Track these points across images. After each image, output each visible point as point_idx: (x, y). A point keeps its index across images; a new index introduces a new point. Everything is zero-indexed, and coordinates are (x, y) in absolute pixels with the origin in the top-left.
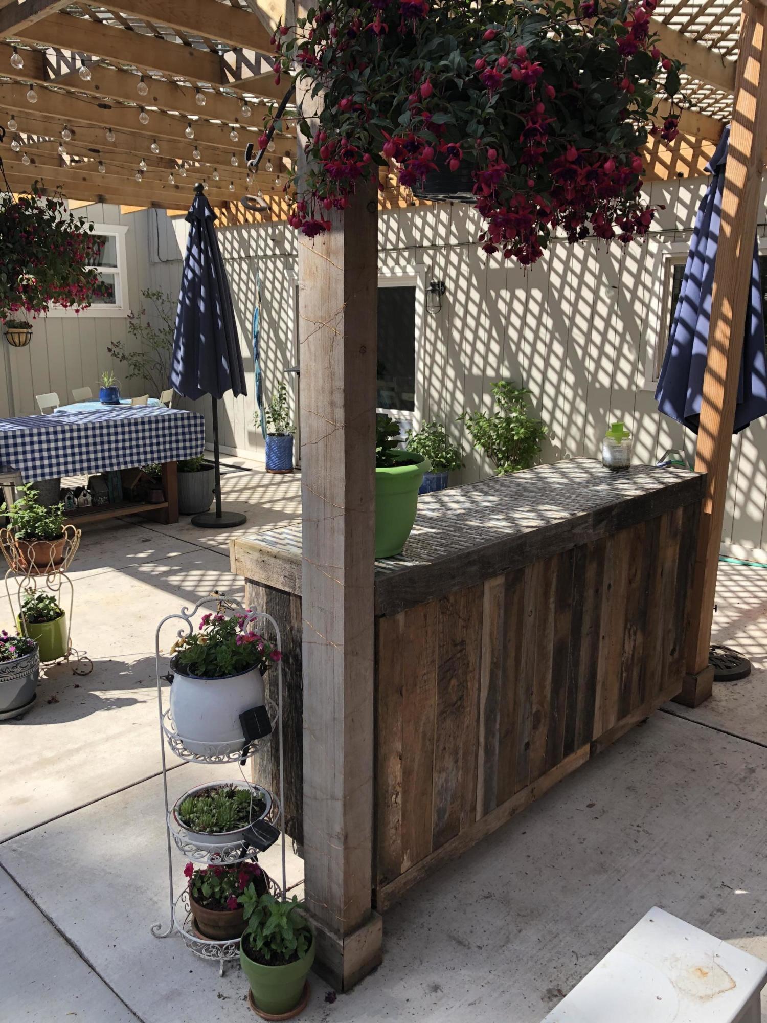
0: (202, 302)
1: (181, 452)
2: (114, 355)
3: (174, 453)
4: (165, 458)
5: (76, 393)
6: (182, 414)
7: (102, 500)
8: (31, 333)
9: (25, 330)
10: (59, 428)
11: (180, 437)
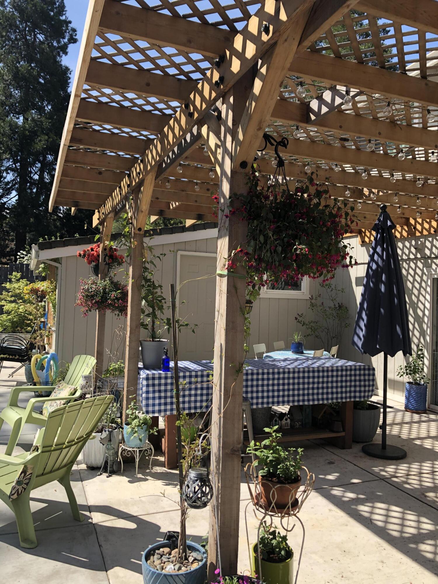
0: (383, 285)
1: (358, 394)
2: (299, 322)
3: (352, 394)
4: (346, 398)
5: (276, 344)
6: (360, 366)
7: (298, 424)
8: (252, 307)
9: (249, 305)
10: (276, 370)
11: (358, 383)
